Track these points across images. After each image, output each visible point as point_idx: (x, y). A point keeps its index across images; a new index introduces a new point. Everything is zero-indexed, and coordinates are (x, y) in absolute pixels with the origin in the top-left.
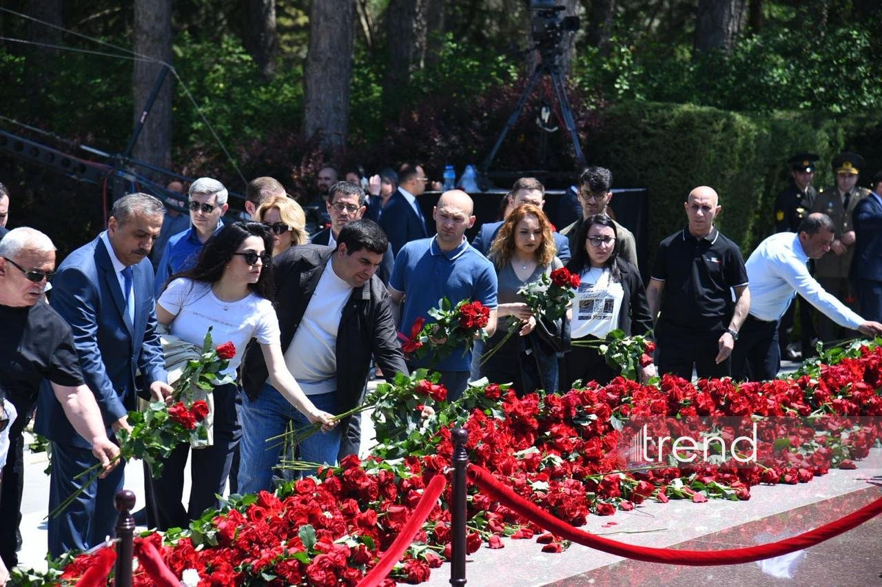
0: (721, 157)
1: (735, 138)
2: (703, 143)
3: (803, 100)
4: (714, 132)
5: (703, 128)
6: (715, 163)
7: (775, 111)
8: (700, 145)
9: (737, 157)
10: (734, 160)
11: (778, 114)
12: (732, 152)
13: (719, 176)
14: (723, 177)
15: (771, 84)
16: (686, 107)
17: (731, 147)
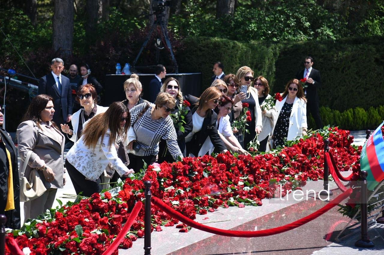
0: (231, 59)
1: (237, 52)
2: (224, 54)
3: (262, 36)
4: (228, 49)
5: (225, 47)
6: (229, 62)
7: (251, 40)
8: (223, 55)
9: (238, 59)
10: (237, 61)
11: (252, 42)
12: (236, 57)
13: (231, 68)
14: (232, 68)
15: (251, 30)
16: (217, 39)
17: (235, 55)
